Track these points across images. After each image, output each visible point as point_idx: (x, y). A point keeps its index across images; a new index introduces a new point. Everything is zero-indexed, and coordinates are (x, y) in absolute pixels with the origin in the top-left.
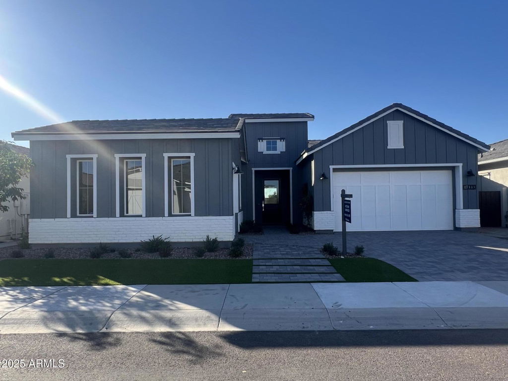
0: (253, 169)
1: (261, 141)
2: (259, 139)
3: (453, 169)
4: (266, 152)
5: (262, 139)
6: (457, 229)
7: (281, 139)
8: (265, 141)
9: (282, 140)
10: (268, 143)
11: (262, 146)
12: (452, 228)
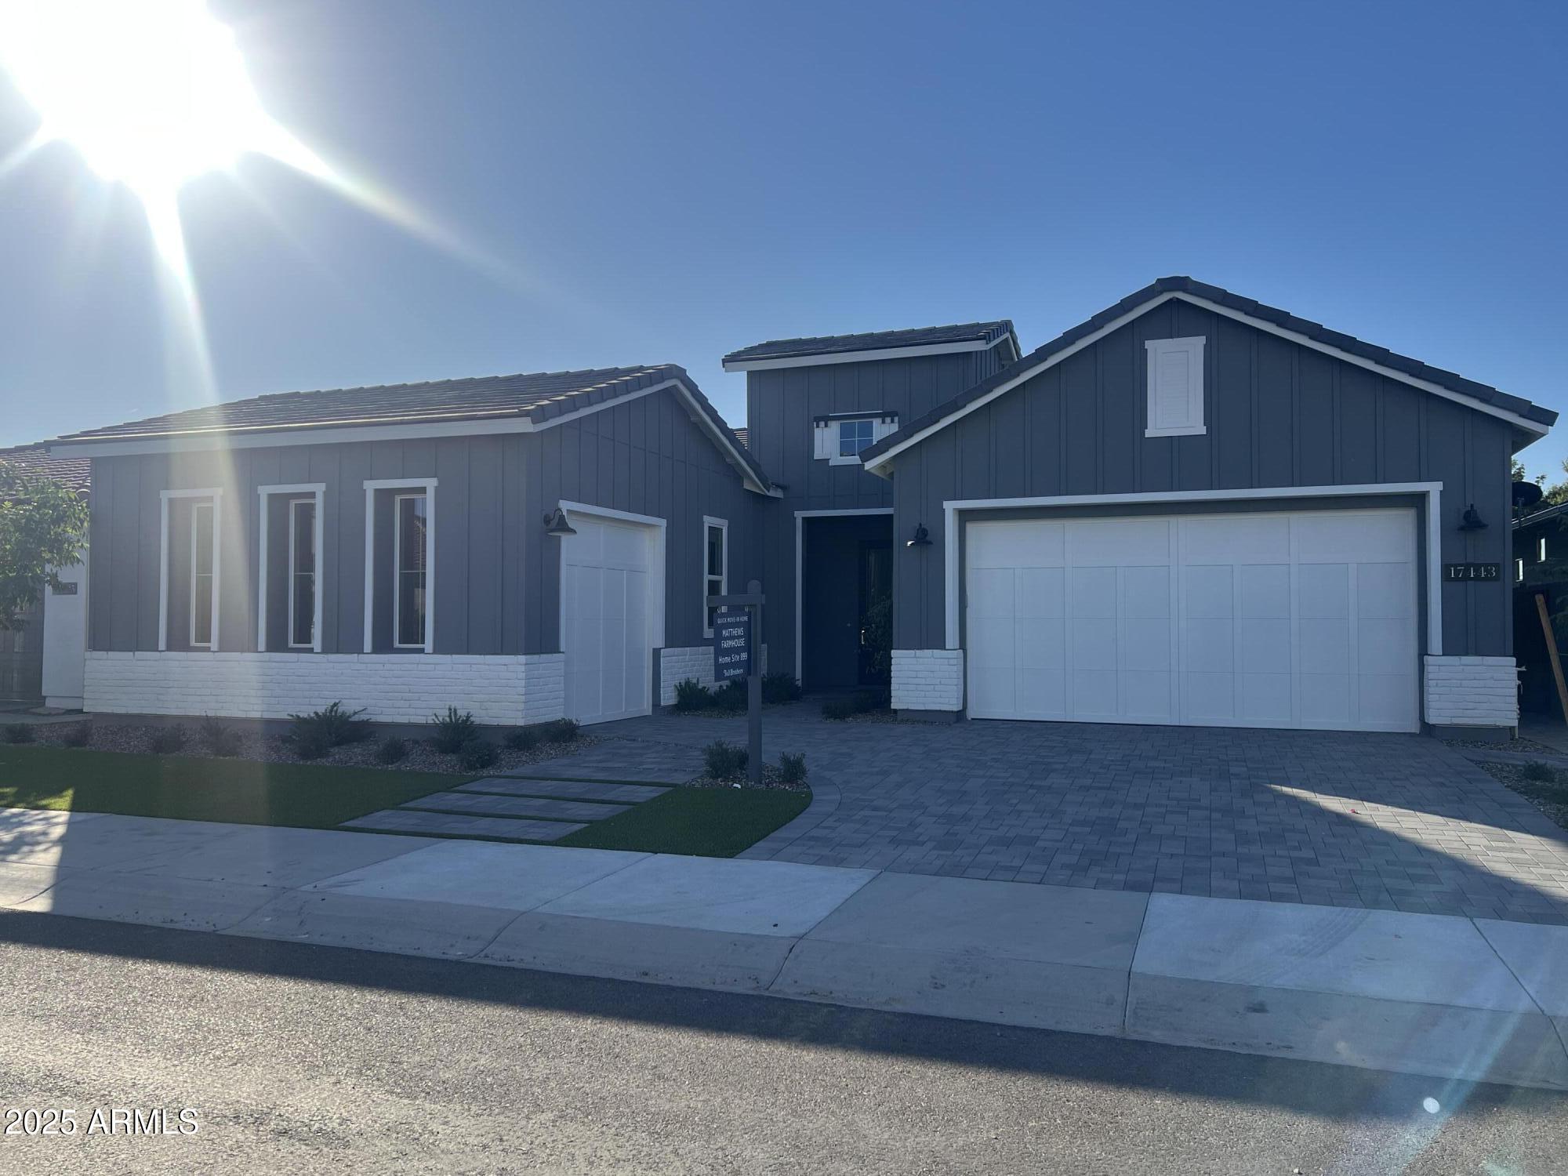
0: (796, 513)
1: (822, 424)
2: (818, 420)
3: (1418, 501)
4: (837, 460)
5: (827, 419)
6: (1428, 730)
7: (883, 416)
8: (835, 427)
9: (888, 420)
10: (845, 433)
11: (827, 442)
12: (1414, 728)
